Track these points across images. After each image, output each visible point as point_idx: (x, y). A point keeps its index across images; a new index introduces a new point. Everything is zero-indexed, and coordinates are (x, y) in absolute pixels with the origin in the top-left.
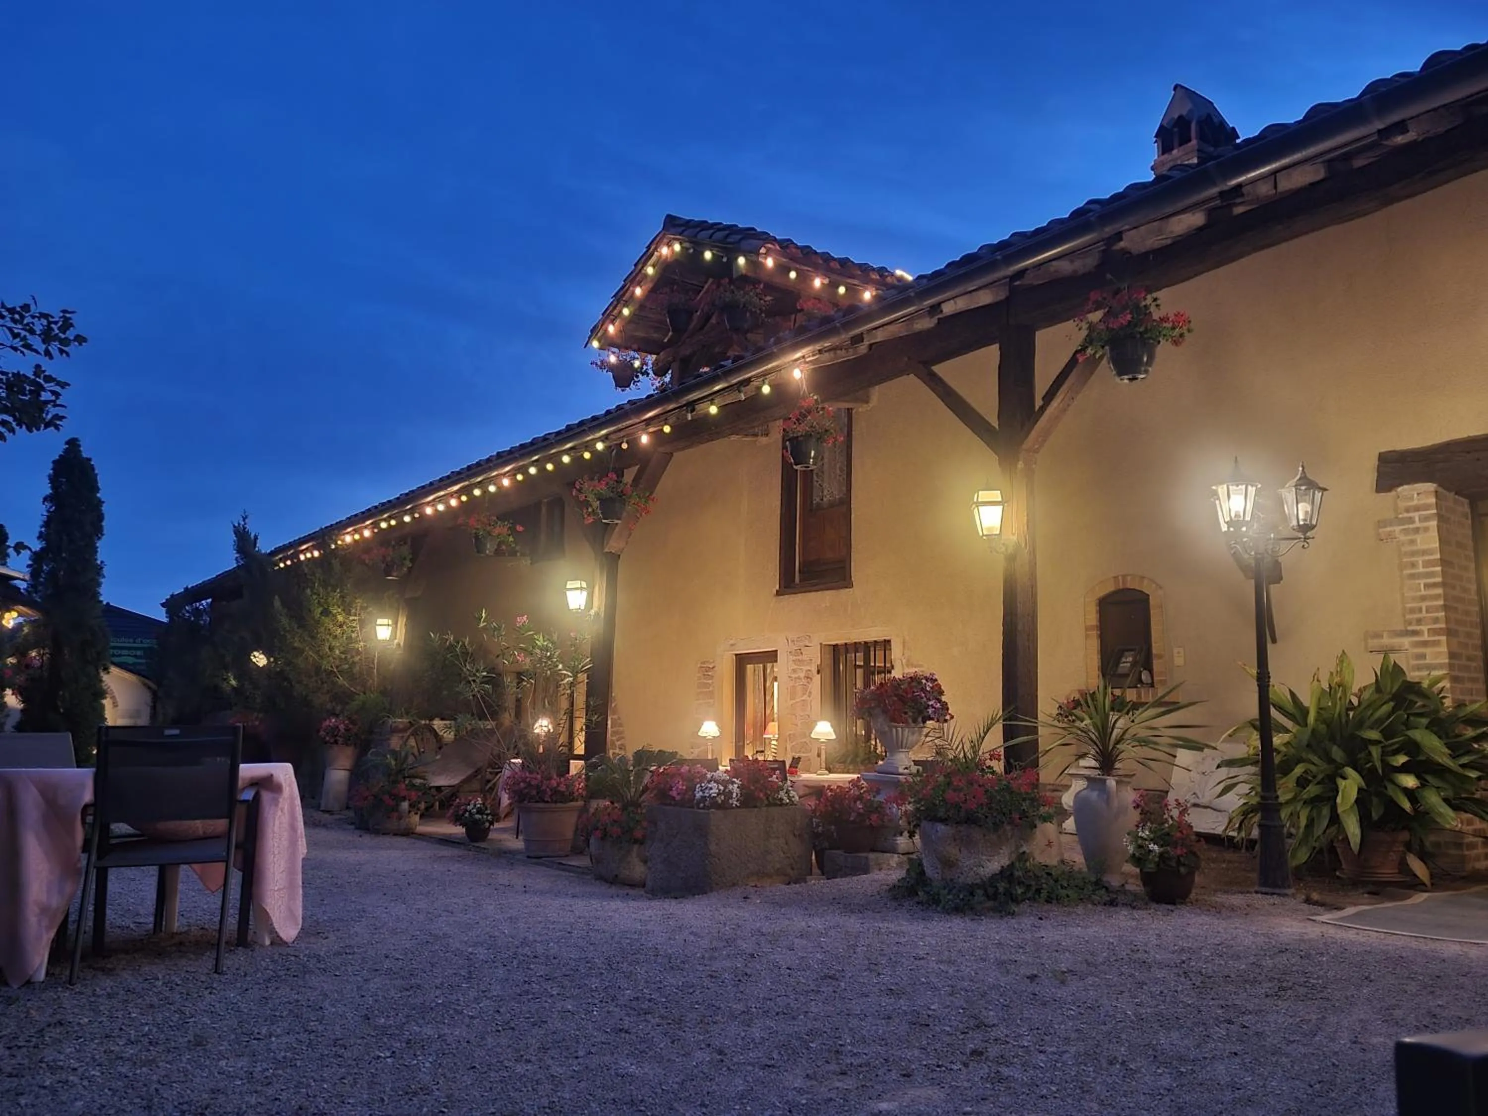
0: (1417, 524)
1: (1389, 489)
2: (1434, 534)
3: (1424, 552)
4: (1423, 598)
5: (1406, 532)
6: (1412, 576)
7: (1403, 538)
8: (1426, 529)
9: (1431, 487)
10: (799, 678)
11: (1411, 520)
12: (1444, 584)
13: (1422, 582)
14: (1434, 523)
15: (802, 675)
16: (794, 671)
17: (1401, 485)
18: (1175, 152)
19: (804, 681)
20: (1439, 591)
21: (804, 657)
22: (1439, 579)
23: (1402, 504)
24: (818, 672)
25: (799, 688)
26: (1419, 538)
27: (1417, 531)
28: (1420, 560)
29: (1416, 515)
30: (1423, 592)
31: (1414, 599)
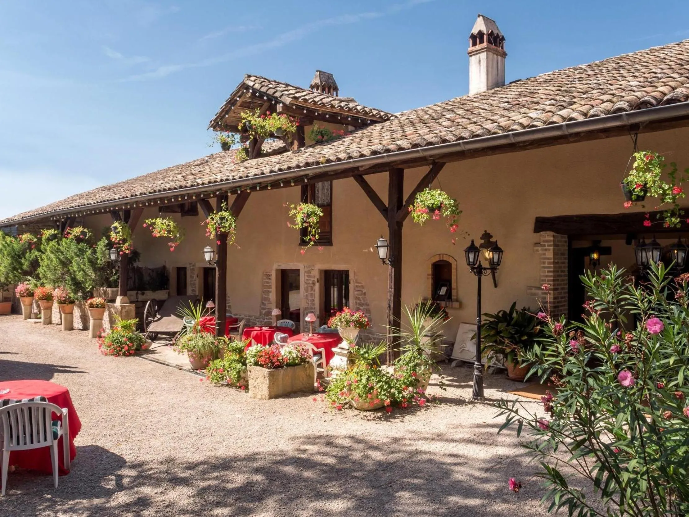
0: (547, 247)
1: (538, 232)
2: (552, 251)
3: (548, 259)
4: (547, 276)
5: (542, 250)
6: (544, 267)
7: (541, 252)
8: (549, 250)
9: (552, 233)
10: (309, 283)
11: (544, 246)
12: (554, 272)
13: (547, 270)
14: (552, 248)
15: (311, 282)
16: (307, 280)
17: (542, 231)
18: (477, 46)
19: (312, 285)
20: (552, 274)
21: (312, 275)
22: (552, 270)
23: (542, 239)
24: (318, 282)
25: (310, 288)
26: (547, 253)
27: (546, 250)
28: (547, 261)
29: (546, 244)
30: (547, 274)
31: (544, 276)
